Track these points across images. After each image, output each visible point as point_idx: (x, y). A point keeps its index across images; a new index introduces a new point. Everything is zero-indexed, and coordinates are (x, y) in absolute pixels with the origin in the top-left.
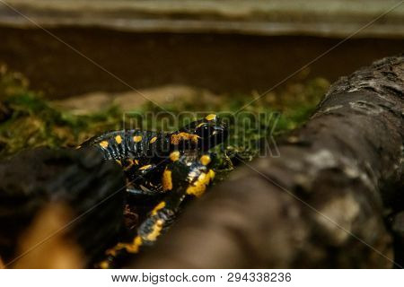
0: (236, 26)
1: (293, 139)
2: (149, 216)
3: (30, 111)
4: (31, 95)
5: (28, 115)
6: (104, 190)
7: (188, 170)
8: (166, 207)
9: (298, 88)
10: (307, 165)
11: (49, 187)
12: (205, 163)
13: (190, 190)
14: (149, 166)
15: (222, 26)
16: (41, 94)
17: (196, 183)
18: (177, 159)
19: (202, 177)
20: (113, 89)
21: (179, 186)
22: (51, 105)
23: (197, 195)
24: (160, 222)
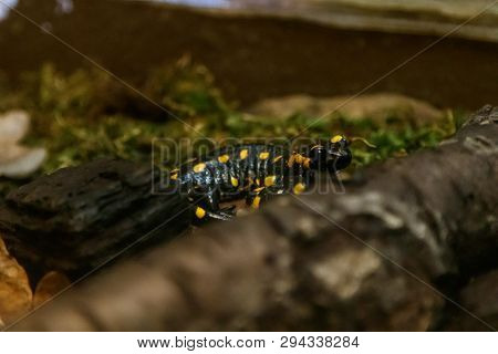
11: (76, 204)
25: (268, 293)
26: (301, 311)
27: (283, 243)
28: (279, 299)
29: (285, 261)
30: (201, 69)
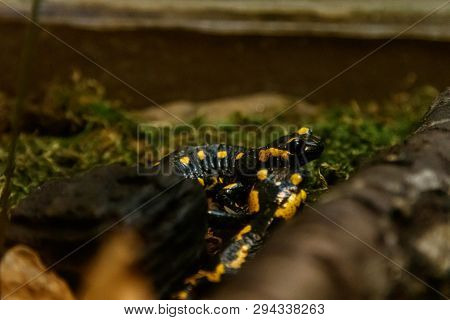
0: (334, 28)
1: (393, 158)
2: (233, 242)
3: (105, 123)
4: (107, 105)
5: (102, 127)
6: (183, 212)
7: (277, 190)
8: (252, 231)
9: (403, 97)
10: (407, 186)
11: (122, 209)
12: (295, 183)
13: (279, 213)
14: (234, 185)
15: (318, 28)
16: (117, 104)
17: (285, 205)
18: (265, 177)
19: (292, 198)
20: (197, 98)
21: (266, 208)
22: (128, 116)
23: (286, 218)
24: (245, 248)
25: (389, 271)
26: (418, 285)
27: (385, 223)
28: (398, 277)
29: (392, 240)
30: (91, 83)
